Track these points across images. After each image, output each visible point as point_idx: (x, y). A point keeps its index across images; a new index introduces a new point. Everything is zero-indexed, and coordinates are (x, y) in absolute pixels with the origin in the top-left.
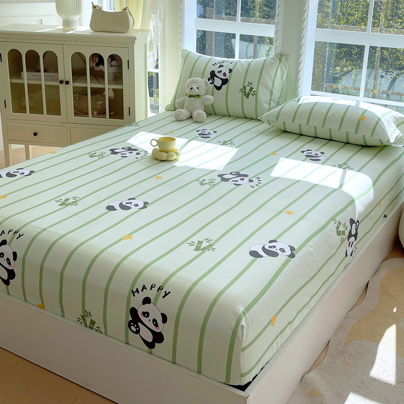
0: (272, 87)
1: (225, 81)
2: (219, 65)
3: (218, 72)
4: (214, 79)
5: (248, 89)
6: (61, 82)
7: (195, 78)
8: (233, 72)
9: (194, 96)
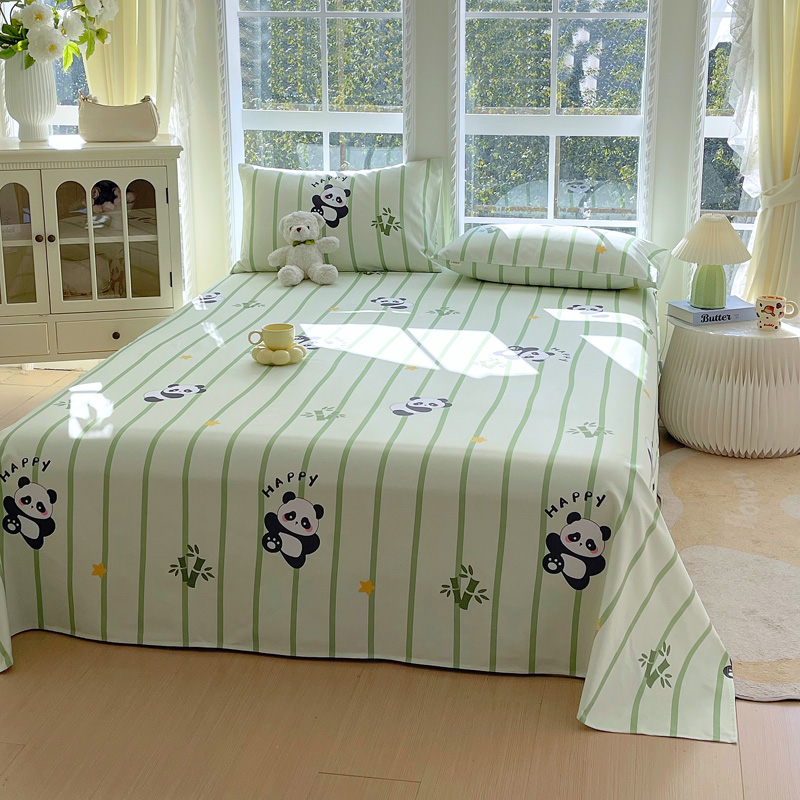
0: (424, 212)
1: (342, 212)
2: (323, 185)
3: (327, 197)
4: (322, 210)
5: (385, 220)
6: (39, 239)
8: (354, 193)
9: (304, 242)
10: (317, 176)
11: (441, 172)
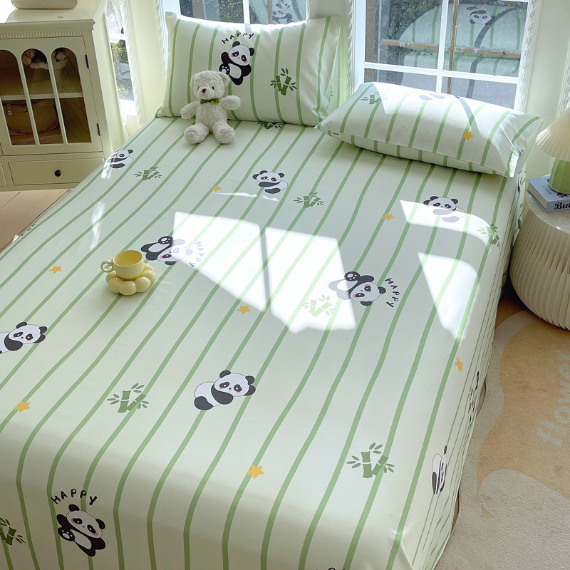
0: (319, 71)
1: (246, 70)
2: (231, 42)
3: (234, 54)
4: (228, 67)
5: (283, 80)
7: (204, 72)
8: (257, 52)
9: (210, 101)
10: (228, 31)
11: (338, 30)
